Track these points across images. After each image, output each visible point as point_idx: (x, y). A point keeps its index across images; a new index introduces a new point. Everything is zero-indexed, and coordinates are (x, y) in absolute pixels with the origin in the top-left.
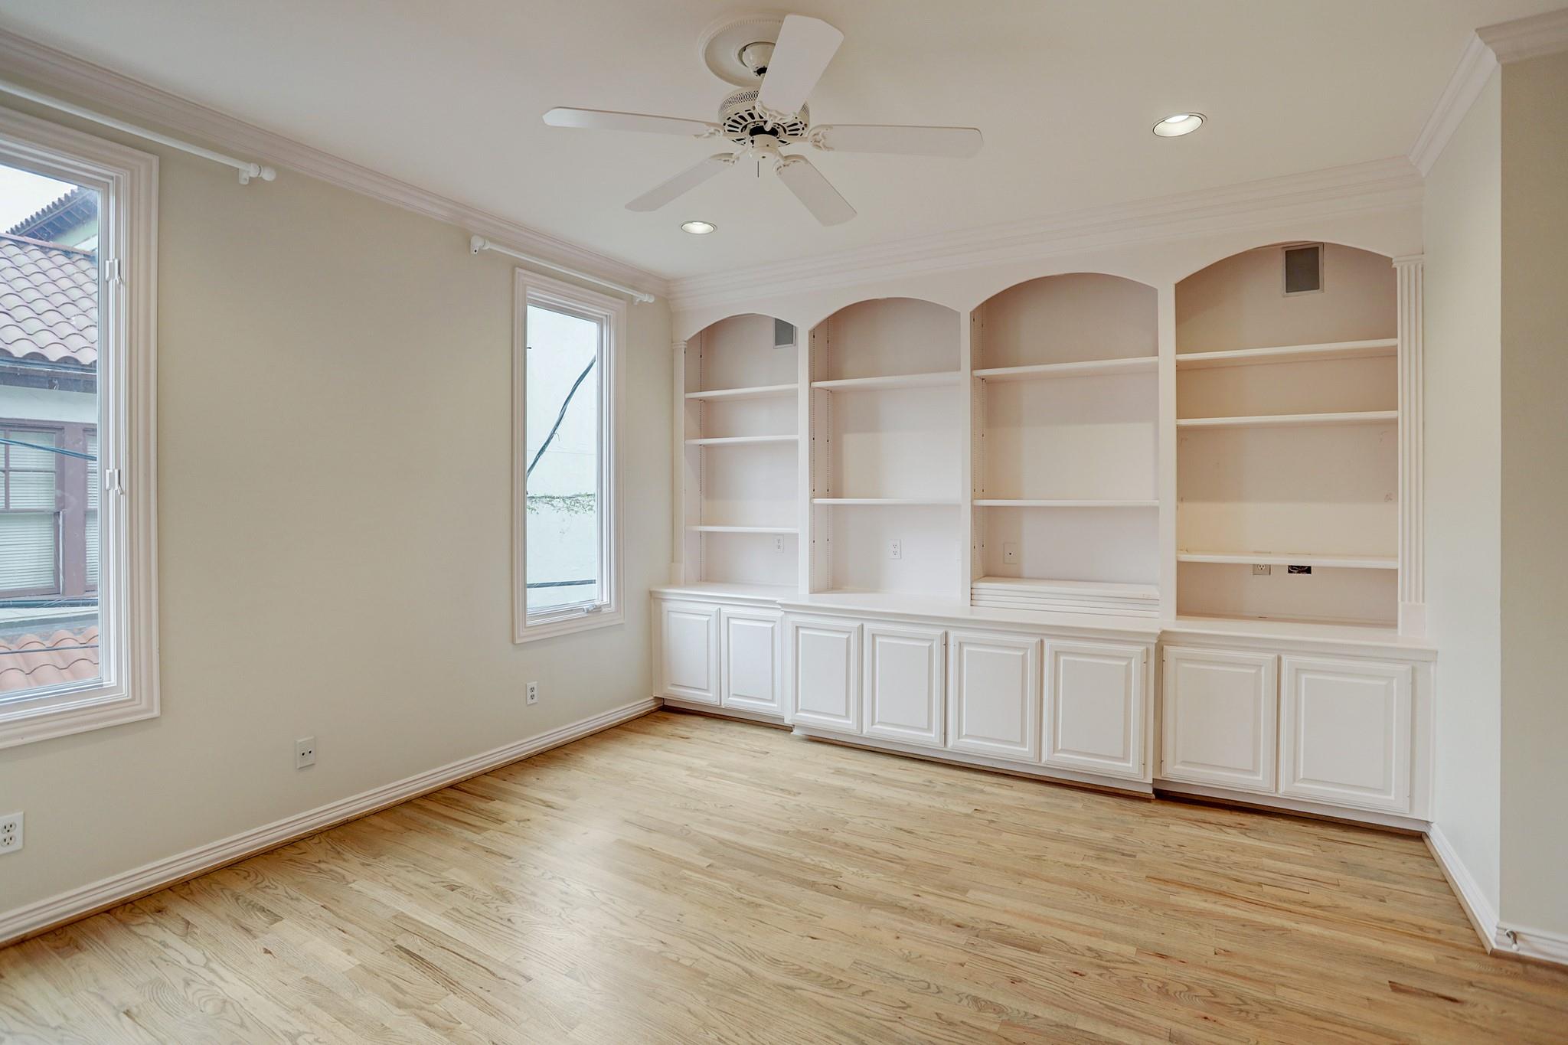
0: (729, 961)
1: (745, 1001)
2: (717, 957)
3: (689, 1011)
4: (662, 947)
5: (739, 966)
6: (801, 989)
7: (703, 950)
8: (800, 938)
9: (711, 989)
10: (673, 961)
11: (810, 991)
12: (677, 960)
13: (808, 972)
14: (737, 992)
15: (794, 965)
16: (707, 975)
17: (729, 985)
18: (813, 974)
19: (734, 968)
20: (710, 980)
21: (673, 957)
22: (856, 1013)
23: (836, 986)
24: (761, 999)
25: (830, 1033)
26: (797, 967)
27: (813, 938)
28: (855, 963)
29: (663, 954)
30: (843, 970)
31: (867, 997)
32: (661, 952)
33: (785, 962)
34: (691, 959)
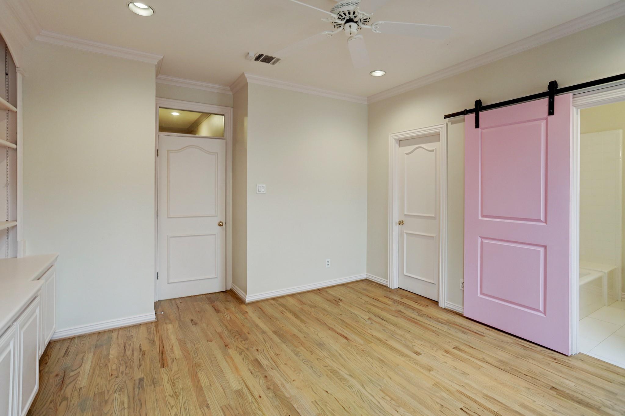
0: (369, 393)
1: (369, 376)
2: (373, 396)
3: (391, 378)
4: (397, 409)
5: (366, 390)
6: (347, 374)
7: (378, 402)
8: (332, 394)
9: (380, 384)
10: (394, 400)
11: (344, 373)
12: (392, 401)
13: (340, 379)
14: (371, 380)
15: (343, 384)
16: (381, 390)
17: (373, 383)
18: (339, 377)
19: (368, 389)
20: (380, 388)
21: (393, 402)
22: (335, 362)
23: (334, 371)
24: (363, 375)
25: (348, 360)
26: (343, 382)
27: (327, 392)
28: (320, 377)
29: (398, 405)
30: (327, 375)
31: (327, 365)
32: (399, 406)
33: (346, 386)
34: (385, 399)
